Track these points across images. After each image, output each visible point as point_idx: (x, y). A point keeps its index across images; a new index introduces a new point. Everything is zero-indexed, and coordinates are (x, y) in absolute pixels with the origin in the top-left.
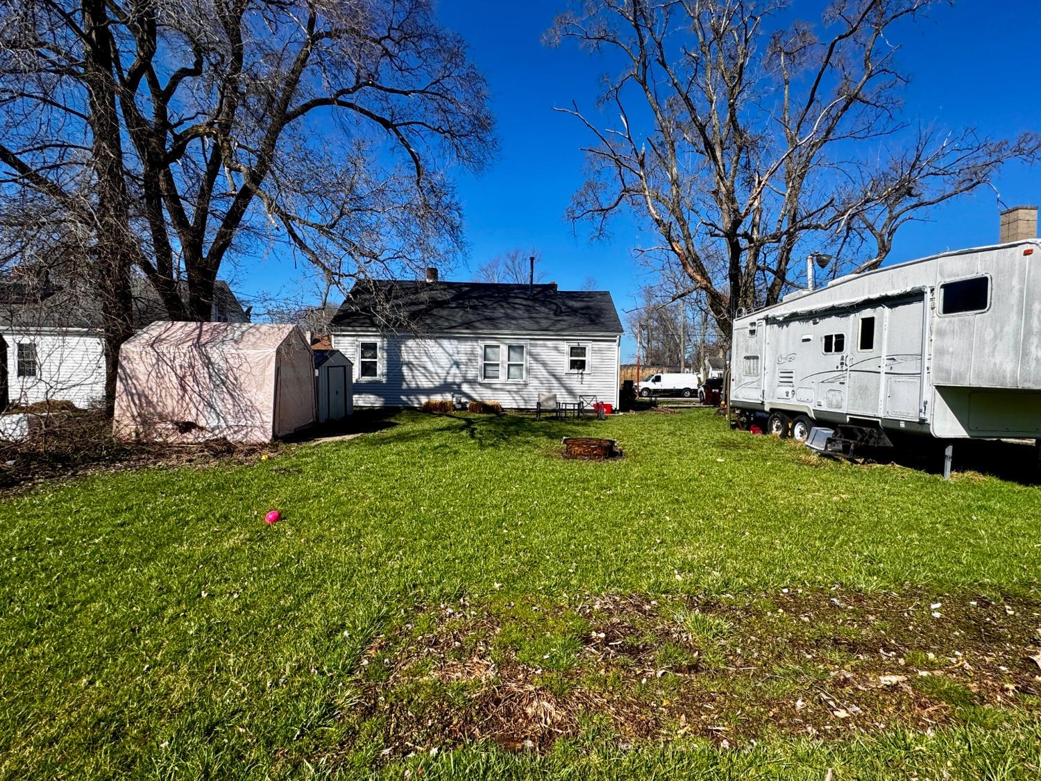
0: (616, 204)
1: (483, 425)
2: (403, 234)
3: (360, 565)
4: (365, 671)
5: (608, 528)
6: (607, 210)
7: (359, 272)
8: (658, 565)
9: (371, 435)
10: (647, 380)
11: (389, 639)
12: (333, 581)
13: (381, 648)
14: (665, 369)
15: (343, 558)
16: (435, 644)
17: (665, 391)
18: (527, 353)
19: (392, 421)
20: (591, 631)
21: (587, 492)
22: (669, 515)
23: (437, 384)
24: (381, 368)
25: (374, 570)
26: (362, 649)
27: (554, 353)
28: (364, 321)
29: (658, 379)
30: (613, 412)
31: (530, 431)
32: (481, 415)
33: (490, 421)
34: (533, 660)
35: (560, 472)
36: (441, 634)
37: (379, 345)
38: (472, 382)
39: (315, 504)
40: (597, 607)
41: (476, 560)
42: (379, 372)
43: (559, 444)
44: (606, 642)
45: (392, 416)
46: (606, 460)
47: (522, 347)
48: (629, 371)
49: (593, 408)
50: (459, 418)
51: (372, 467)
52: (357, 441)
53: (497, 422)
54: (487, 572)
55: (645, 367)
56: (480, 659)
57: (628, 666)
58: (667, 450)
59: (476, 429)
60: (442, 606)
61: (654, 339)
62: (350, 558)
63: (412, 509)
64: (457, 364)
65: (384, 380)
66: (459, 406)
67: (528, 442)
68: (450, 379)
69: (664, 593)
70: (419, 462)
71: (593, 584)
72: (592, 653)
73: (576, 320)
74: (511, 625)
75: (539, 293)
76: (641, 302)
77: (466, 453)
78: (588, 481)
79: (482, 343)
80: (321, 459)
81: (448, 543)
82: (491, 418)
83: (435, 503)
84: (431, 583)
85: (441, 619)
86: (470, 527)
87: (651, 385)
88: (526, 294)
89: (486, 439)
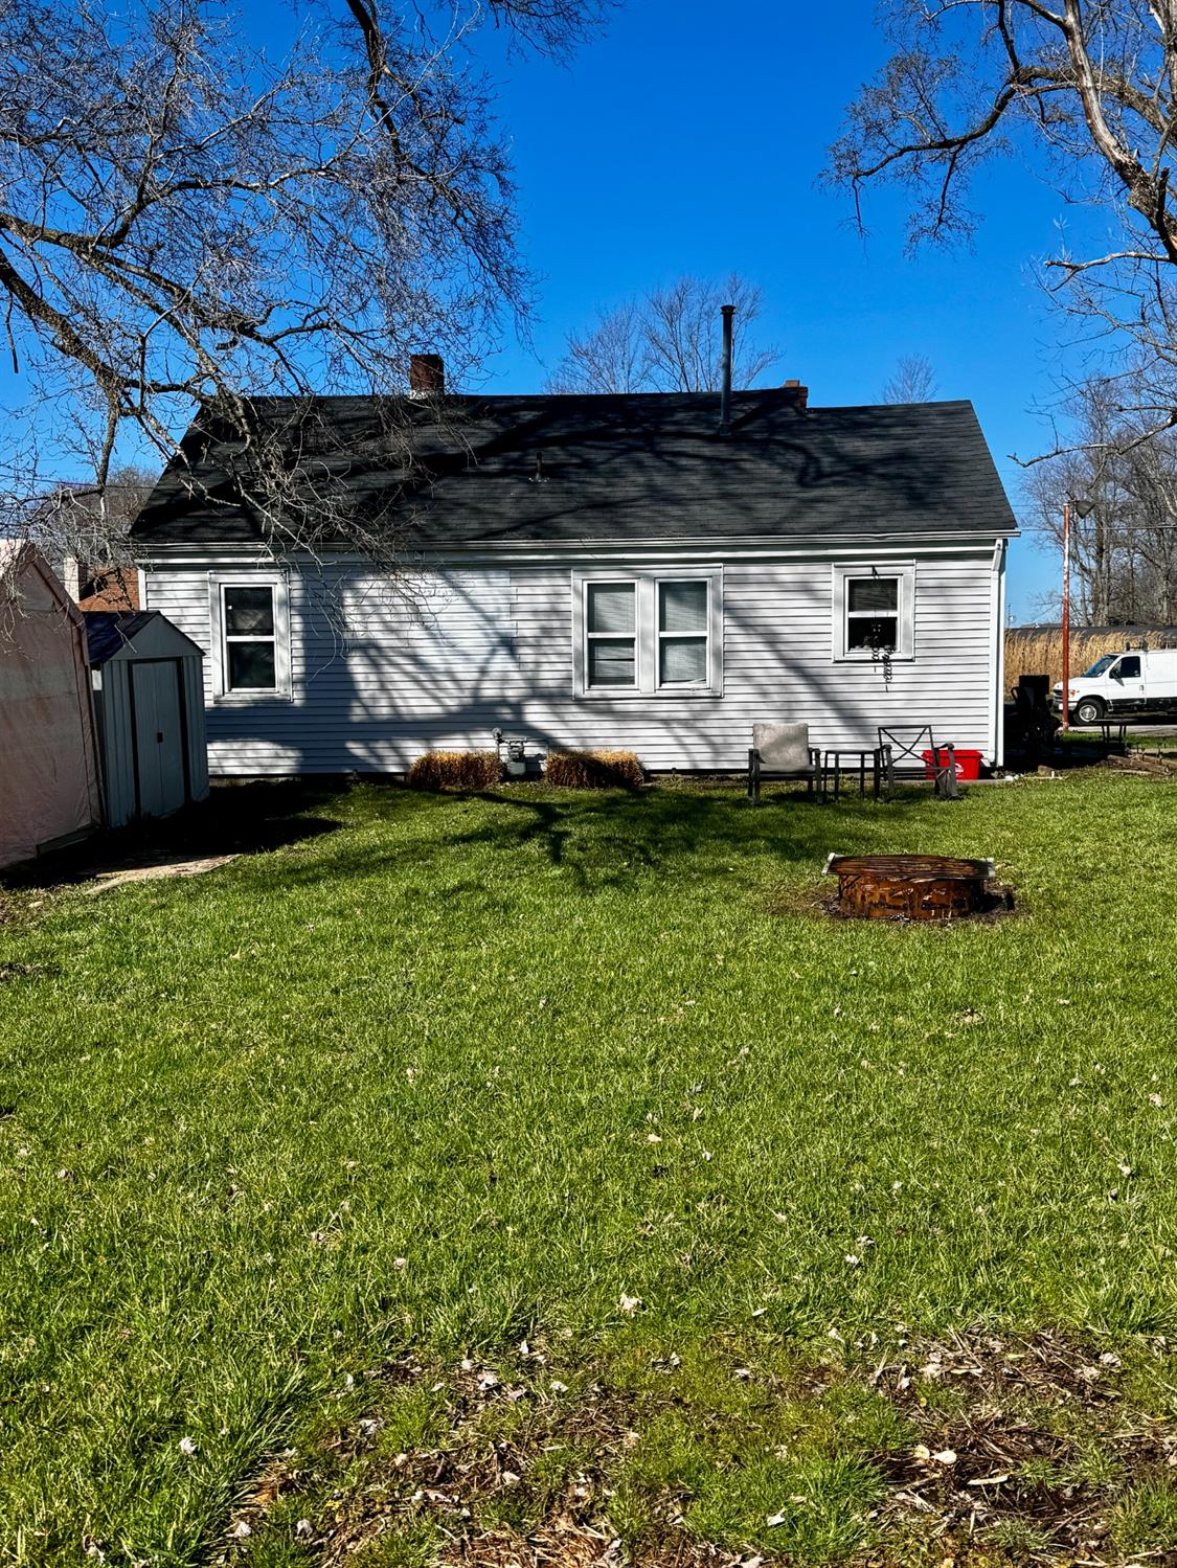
0: (991, 124)
1: (590, 821)
2: (330, 255)
3: (227, 1244)
4: (242, 1555)
5: (966, 1130)
6: (963, 142)
7: (201, 377)
8: (1123, 1243)
9: (261, 859)
10: (1093, 674)
11: (312, 1461)
12: (149, 1291)
13: (287, 1487)
14: (1151, 637)
15: (176, 1224)
16: (442, 1479)
17: (1154, 703)
18: (717, 606)
19: (323, 815)
20: (915, 1443)
21: (901, 1019)
22: (1160, 1090)
23: (452, 703)
24: (287, 662)
25: (269, 1257)
26: (233, 1490)
27: (802, 601)
28: (229, 523)
29: (1130, 668)
30: (985, 773)
31: (726, 836)
32: (583, 793)
33: (609, 808)
34: (735, 1528)
35: (821, 960)
36: (462, 1448)
37: (278, 592)
38: (556, 698)
39: (98, 1066)
40: (931, 1370)
41: (565, 1227)
42: (281, 672)
43: (819, 875)
44: (960, 1476)
45: (324, 802)
46: (961, 922)
47: (701, 587)
48: (1039, 646)
49: (922, 764)
50: (518, 804)
51: (265, 955)
52: (220, 878)
53: (632, 811)
54: (601, 1261)
55: (1089, 630)
56: (578, 1523)
57: (1026, 1549)
58: (1158, 888)
59: (567, 834)
60: (466, 1365)
61: (1117, 544)
62: (200, 1224)
63: (379, 1076)
64: (509, 644)
65: (297, 697)
66: (517, 769)
67: (721, 871)
68: (490, 691)
69: (1141, 1328)
70: (401, 936)
71: (919, 1302)
72: (916, 1511)
73: (865, 497)
74: (668, 1424)
75: (750, 417)
76: (1073, 431)
77: (538, 908)
78: (905, 986)
79: (580, 581)
80: (116, 934)
81: (485, 1175)
82: (613, 801)
83: (447, 1053)
84: (434, 1296)
85: (463, 1405)
86: (549, 1126)
87: (1108, 688)
88: (710, 424)
89: (599, 862)
